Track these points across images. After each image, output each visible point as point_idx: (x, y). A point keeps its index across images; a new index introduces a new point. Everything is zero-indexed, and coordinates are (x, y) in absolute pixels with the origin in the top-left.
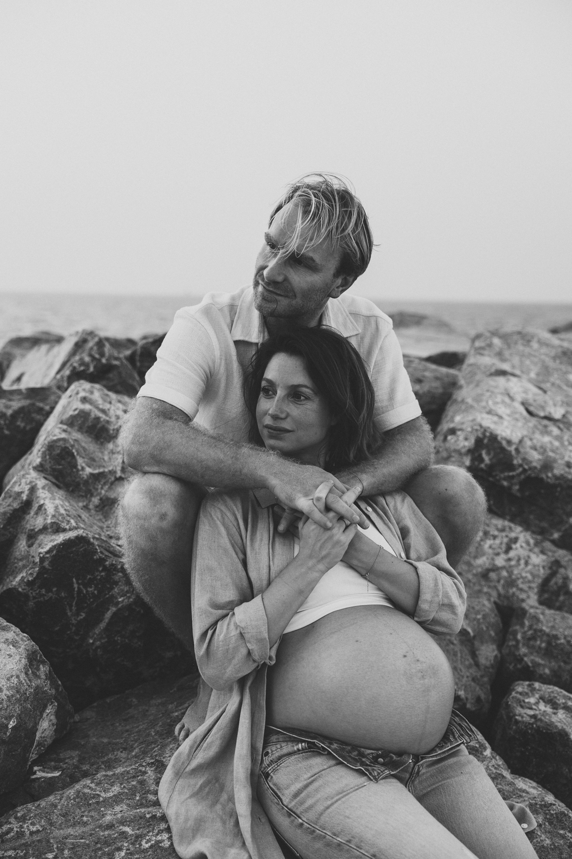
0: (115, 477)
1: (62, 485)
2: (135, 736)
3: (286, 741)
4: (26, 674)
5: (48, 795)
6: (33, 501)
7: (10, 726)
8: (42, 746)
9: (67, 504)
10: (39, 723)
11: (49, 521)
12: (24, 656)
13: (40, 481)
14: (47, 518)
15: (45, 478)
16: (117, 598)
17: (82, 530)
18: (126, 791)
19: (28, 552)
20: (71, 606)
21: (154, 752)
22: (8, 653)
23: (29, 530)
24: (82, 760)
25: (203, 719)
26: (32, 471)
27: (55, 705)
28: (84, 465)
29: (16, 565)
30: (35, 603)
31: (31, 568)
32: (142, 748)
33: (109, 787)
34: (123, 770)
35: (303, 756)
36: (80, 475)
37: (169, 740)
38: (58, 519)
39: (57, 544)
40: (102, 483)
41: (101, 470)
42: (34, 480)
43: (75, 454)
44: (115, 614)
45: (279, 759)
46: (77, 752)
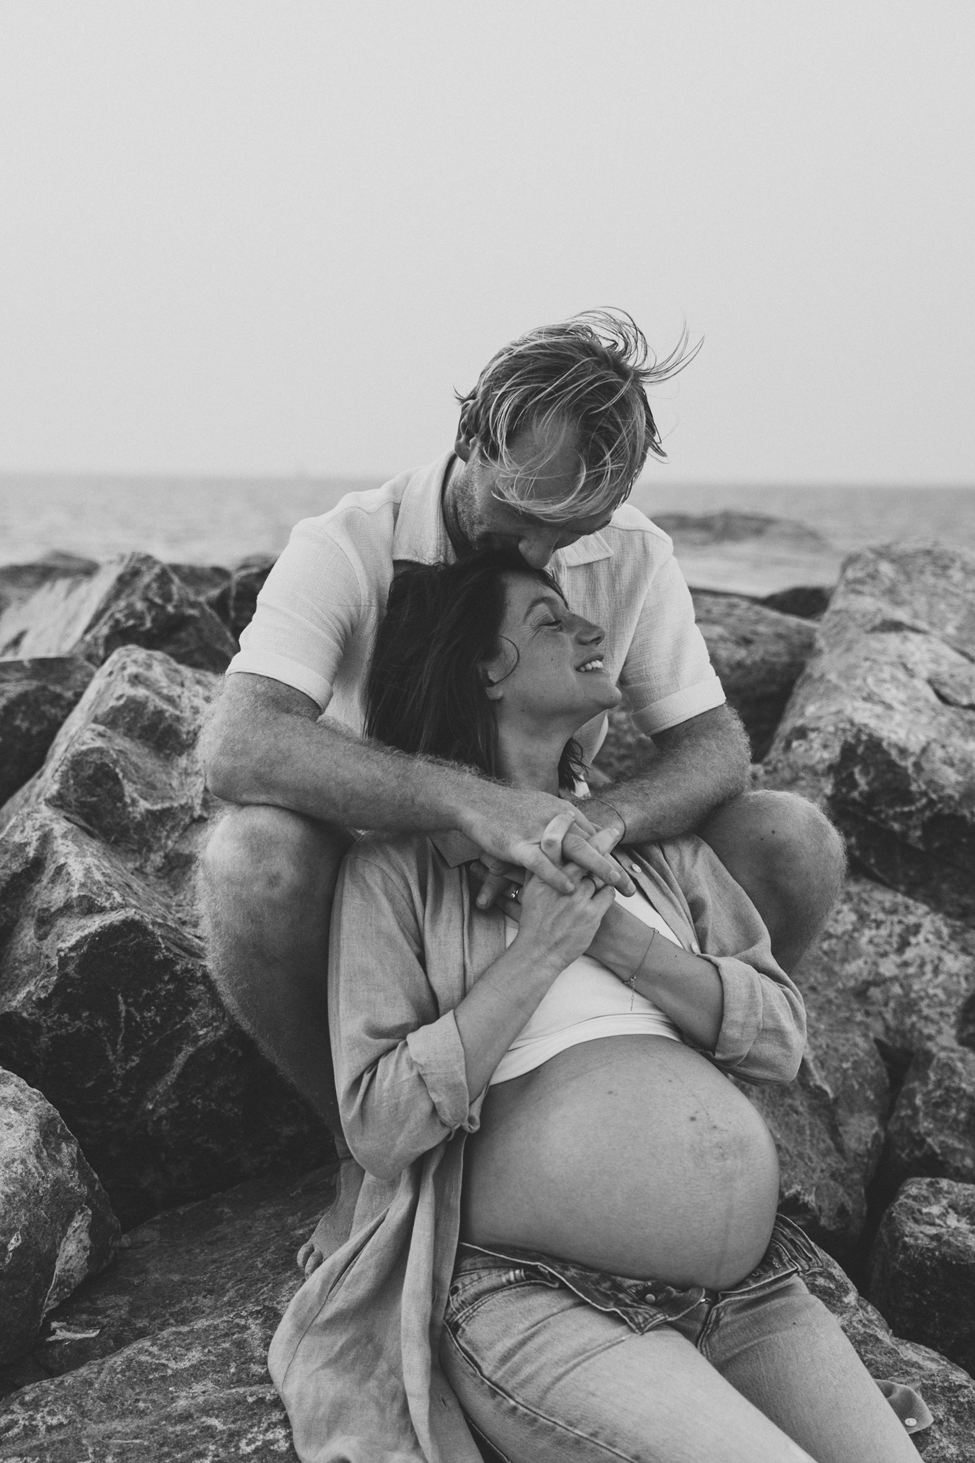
0: (192, 817)
1: (96, 832)
2: (228, 1270)
3: (487, 1268)
4: (38, 1157)
5: (77, 1366)
6: (46, 859)
7: (11, 1248)
8: (66, 1287)
9: (107, 864)
10: (60, 1244)
11: (75, 894)
12: (33, 1126)
13: (58, 823)
14: (71, 888)
15: (68, 819)
16: (195, 1030)
17: (134, 910)
18: (212, 1358)
19: (38, 948)
20: (114, 1044)
21: (262, 1294)
22: (6, 1121)
23: (39, 910)
24: (135, 1311)
25: (346, 1236)
26: (43, 807)
27: (87, 1214)
28: (135, 795)
29: (17, 972)
30: (50, 1038)
31: (44, 977)
32: (240, 1289)
33: (183, 1352)
34: (206, 1323)
35: (517, 1292)
36: (129, 812)
37: (288, 1274)
38: (91, 891)
39: (90, 934)
40: (168, 828)
41: (167, 805)
42: (48, 822)
43: (120, 776)
44: (191, 1058)
45: (477, 1299)
46: (127, 1298)
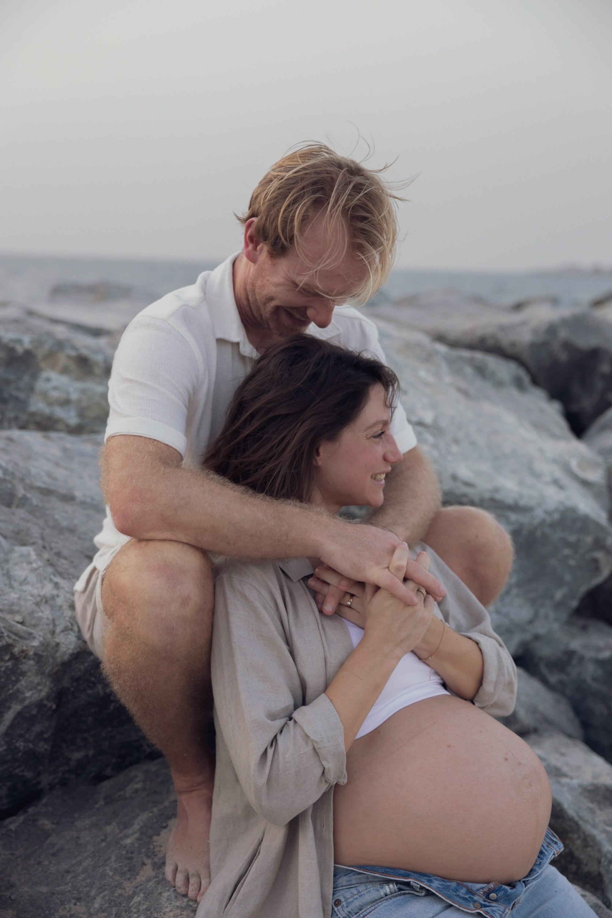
32: (104, 896)
35: (394, 902)
45: (361, 910)
